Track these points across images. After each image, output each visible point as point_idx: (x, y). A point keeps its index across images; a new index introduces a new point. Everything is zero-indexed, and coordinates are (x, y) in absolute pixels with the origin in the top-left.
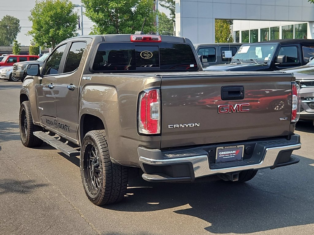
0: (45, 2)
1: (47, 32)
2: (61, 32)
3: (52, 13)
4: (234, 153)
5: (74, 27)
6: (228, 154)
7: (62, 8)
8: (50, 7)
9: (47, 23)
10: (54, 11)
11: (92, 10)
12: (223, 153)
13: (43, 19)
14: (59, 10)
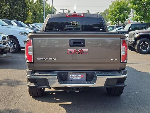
0: (115, 1)
1: (116, 16)
2: (122, 16)
3: (118, 6)
4: (80, 77)
5: (129, 13)
6: (76, 77)
7: (123, 4)
8: (118, 3)
9: (116, 11)
10: (120, 5)
11: (132, 4)
12: (72, 76)
13: (114, 10)
14: (122, 5)
